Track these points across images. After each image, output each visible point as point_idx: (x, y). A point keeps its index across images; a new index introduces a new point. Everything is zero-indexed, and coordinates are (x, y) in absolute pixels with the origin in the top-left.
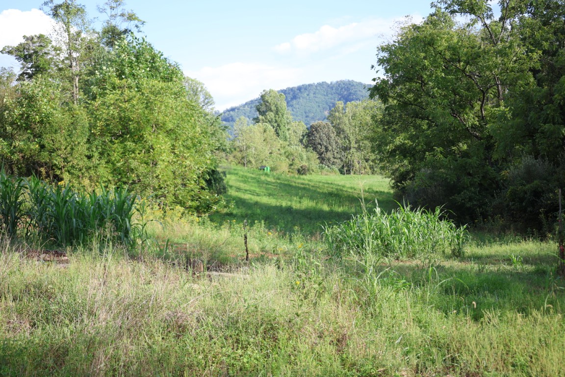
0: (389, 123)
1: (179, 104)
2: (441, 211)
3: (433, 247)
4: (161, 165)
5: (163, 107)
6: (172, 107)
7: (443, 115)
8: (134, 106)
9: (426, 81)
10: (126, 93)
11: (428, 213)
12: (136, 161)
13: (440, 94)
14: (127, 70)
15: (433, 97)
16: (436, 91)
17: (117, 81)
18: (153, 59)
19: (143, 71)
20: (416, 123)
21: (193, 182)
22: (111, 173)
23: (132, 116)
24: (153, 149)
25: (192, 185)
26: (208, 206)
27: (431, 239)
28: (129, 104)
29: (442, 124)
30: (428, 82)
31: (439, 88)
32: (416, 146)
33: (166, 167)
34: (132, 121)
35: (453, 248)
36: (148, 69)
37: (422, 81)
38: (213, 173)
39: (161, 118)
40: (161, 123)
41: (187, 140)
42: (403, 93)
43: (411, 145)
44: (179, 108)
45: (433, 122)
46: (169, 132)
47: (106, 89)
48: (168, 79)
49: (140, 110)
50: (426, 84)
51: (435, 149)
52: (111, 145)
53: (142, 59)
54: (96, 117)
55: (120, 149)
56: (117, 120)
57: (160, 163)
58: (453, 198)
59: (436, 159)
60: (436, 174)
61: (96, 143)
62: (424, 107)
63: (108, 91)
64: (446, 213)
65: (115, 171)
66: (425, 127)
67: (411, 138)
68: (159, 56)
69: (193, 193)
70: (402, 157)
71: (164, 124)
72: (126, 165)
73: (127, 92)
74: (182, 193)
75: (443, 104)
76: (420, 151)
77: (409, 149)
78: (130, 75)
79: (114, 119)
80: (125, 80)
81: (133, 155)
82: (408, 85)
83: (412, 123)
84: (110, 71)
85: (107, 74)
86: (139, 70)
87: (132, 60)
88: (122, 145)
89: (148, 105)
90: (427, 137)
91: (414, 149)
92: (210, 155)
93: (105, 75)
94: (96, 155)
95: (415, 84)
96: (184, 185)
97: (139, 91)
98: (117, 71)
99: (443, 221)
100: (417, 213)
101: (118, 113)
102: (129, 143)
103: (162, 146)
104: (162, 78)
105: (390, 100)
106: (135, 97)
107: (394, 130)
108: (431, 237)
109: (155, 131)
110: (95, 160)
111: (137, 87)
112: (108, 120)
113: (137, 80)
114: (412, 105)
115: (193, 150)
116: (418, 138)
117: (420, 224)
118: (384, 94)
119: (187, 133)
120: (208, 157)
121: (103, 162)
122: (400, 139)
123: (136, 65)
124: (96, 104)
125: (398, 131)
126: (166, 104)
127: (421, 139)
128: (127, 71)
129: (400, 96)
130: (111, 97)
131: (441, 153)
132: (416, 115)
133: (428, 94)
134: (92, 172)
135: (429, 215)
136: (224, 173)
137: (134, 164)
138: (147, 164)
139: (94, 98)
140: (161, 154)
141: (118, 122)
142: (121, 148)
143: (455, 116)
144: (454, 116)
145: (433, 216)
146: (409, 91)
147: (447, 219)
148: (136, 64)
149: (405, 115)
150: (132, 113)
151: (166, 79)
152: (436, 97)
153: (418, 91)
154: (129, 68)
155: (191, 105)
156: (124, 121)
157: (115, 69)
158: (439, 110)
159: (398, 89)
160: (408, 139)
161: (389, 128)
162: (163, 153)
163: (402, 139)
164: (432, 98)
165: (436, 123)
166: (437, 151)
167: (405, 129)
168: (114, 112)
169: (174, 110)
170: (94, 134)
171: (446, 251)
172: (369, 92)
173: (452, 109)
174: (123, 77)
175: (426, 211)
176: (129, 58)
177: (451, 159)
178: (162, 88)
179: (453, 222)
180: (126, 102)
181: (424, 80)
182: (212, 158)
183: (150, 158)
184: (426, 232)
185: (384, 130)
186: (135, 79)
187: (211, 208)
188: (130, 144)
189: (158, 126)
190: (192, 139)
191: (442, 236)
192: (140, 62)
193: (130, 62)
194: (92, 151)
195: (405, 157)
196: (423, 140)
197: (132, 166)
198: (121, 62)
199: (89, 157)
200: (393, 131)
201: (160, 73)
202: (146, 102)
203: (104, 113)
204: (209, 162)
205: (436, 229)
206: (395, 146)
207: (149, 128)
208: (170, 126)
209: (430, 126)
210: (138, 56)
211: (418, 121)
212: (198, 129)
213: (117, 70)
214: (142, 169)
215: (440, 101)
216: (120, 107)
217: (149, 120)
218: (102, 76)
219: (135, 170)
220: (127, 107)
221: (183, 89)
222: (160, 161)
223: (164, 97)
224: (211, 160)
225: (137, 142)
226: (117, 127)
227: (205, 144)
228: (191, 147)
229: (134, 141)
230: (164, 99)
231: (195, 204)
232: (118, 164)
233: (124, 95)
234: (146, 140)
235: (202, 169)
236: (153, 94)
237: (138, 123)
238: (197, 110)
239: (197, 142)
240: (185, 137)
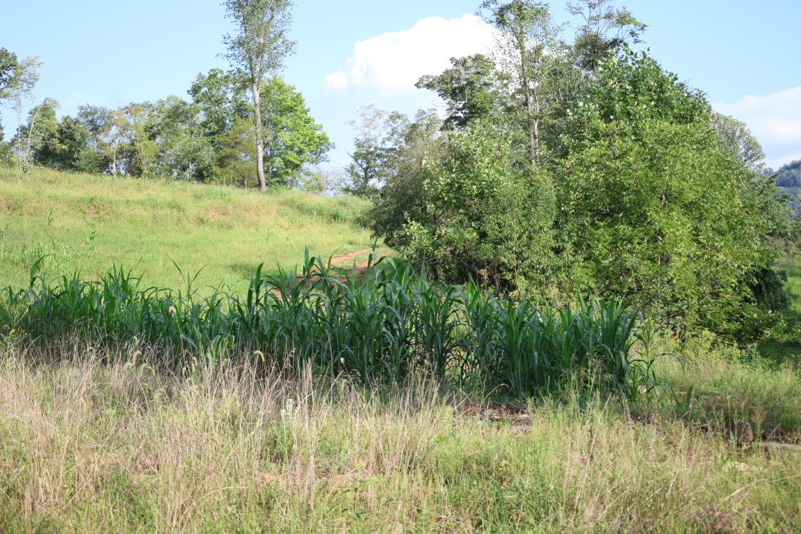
1: (704, 159)
4: (677, 262)
5: (678, 166)
6: (693, 165)
8: (630, 164)
10: (616, 144)
12: (634, 255)
14: (617, 105)
17: (602, 125)
18: (661, 86)
19: (645, 106)
21: (730, 290)
22: (593, 276)
23: (627, 181)
24: (663, 236)
25: (728, 295)
26: (757, 331)
28: (621, 161)
33: (684, 266)
34: (627, 189)
36: (653, 103)
38: (764, 274)
39: (674, 183)
40: (675, 192)
41: (718, 220)
44: (705, 167)
46: (688, 207)
47: (583, 138)
49: (640, 172)
52: (593, 230)
53: (642, 87)
54: (568, 184)
55: (607, 237)
56: (602, 189)
57: (675, 258)
61: (569, 227)
63: (586, 142)
65: (601, 273)
68: (670, 80)
69: (730, 309)
71: (680, 194)
72: (617, 262)
73: (618, 142)
74: (711, 309)
78: (623, 113)
79: (597, 186)
80: (614, 122)
81: (629, 246)
84: (592, 109)
85: (585, 114)
86: (638, 105)
87: (626, 89)
88: (611, 230)
89: (654, 163)
92: (759, 243)
93: (582, 116)
94: (569, 246)
96: (716, 295)
97: (637, 140)
98: (602, 109)
101: (603, 177)
102: (622, 227)
103: (677, 230)
104: (676, 118)
106: (631, 149)
109: (664, 205)
110: (567, 256)
111: (635, 134)
112: (587, 189)
113: (635, 122)
115: (729, 237)
119: (719, 207)
120: (756, 247)
121: (580, 258)
123: (632, 98)
124: (568, 164)
126: (683, 160)
128: (618, 107)
130: (592, 152)
134: (562, 276)
136: (783, 274)
137: (631, 261)
138: (652, 260)
139: (565, 155)
140: (675, 244)
141: (603, 192)
142: (610, 236)
148: (633, 95)
150: (627, 177)
151: (683, 118)
154: (621, 103)
155: (726, 161)
156: (614, 190)
157: (597, 105)
162: (678, 241)
168: (597, 176)
169: (697, 170)
170: (565, 213)
174: (612, 117)
176: (621, 87)
178: (676, 134)
180: (616, 158)
182: (762, 248)
183: (659, 250)
186: (631, 120)
187: (762, 333)
188: (624, 229)
189: (670, 197)
190: (727, 218)
192: (639, 92)
193: (623, 93)
194: (563, 241)
197: (628, 264)
198: (608, 93)
199: (557, 251)
201: (672, 108)
202: (649, 157)
203: (580, 179)
204: (756, 255)
207: (655, 201)
208: (691, 196)
210: (636, 81)
212: (738, 201)
213: (602, 107)
214: (645, 269)
216: (606, 167)
217: (655, 188)
218: (576, 117)
219: (632, 271)
220: (618, 167)
221: (712, 134)
222: (674, 255)
223: (680, 149)
224: (761, 252)
225: (636, 224)
226: (602, 200)
227: (751, 225)
228: (726, 232)
229: (631, 224)
230: (680, 152)
231: (734, 326)
232: (605, 262)
233: (613, 148)
234: (651, 221)
235: (746, 268)
236: (662, 145)
237: (637, 193)
238: (736, 169)
239: (736, 223)
240: (716, 214)
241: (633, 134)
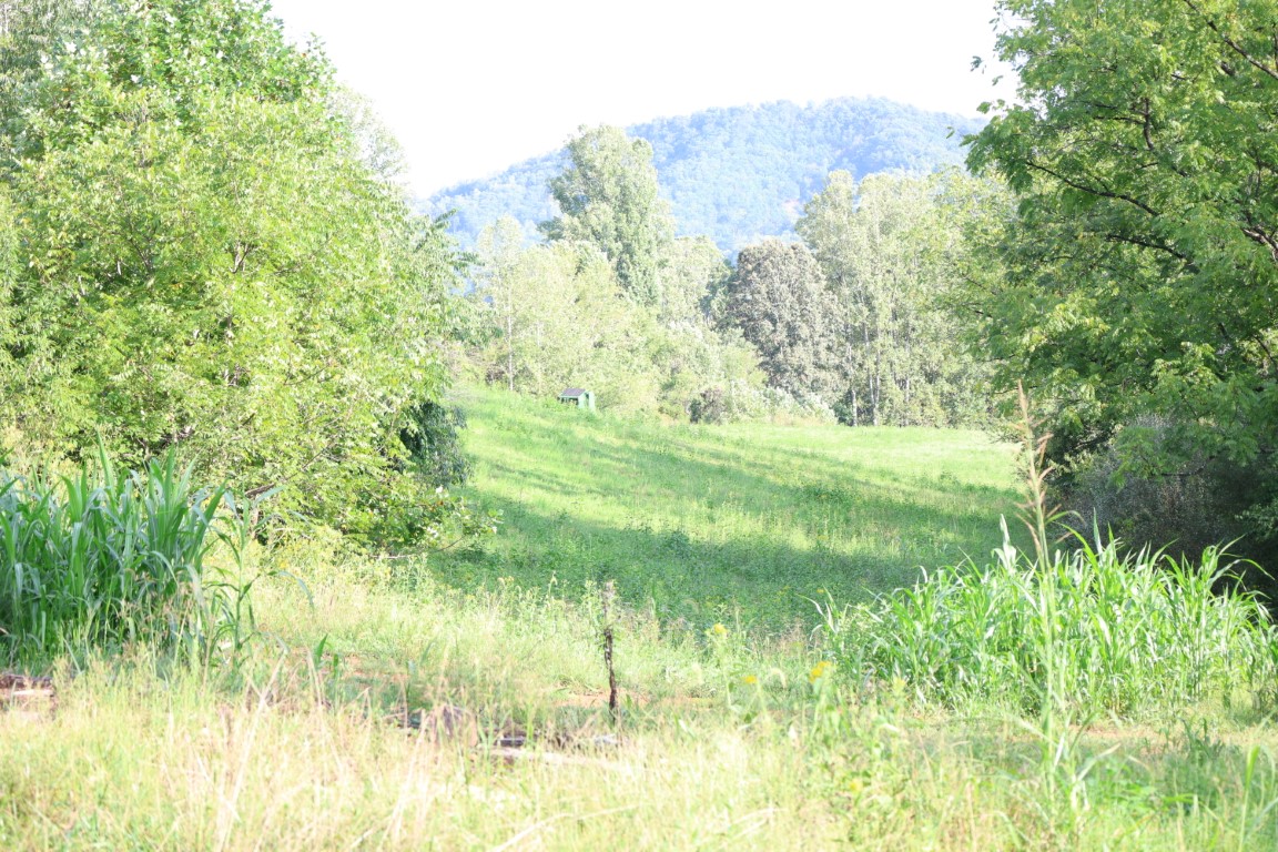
0: (1026, 255)
1: (324, 177)
2: (1222, 562)
3: (1192, 684)
4: (262, 384)
5: (273, 190)
6: (302, 187)
7: (1218, 237)
8: (176, 180)
9: (1162, 116)
10: (147, 136)
11: (1176, 568)
12: (178, 367)
13: (1210, 164)
14: (146, 55)
15: (1187, 170)
16: (1197, 151)
17: (117, 96)
18: (236, 21)
19: (203, 60)
20: (1120, 259)
21: (364, 445)
22: (91, 406)
23: (168, 213)
24: (235, 330)
25: (363, 456)
26: (411, 528)
27: (1185, 657)
28: (156, 172)
29: (1213, 265)
30: (1167, 118)
31: (1205, 142)
32: (1122, 335)
33: (277, 392)
34: (167, 230)
35: (1256, 687)
36: (221, 54)
37: (1147, 117)
38: (425, 412)
39: (264, 224)
40: (263, 241)
41: (348, 301)
42: (1082, 156)
43: (1103, 334)
44: (323, 193)
45: (1181, 257)
46: (285, 271)
47: (74, 119)
48: (285, 90)
49: (195, 196)
50: (1159, 127)
51: (1187, 348)
52: (92, 311)
53: (198, 18)
54: (43, 215)
55: (122, 327)
56: (115, 227)
57: (258, 375)
58: (1246, 518)
59: (1190, 384)
60: (1190, 433)
61: (42, 302)
62: (1150, 205)
63: (79, 127)
64: (1236, 569)
65: (108, 401)
66: (1149, 271)
67: (1106, 309)
68: (257, 11)
69: (363, 481)
70: (1074, 374)
71: (273, 244)
72: (140, 379)
73: (151, 129)
74: (328, 480)
75: (1220, 197)
76: (1134, 355)
77: (1098, 346)
78: (159, 72)
79: (104, 219)
80: (142, 92)
81: (168, 348)
82: (1098, 129)
83: (1105, 255)
84: (95, 59)
85: (79, 68)
86: (189, 55)
87: (165, 22)
88: (130, 313)
89: (223, 178)
90: (1160, 306)
91: (1115, 346)
92: (423, 351)
93: (73, 72)
94: (43, 342)
95: (1122, 126)
96: (336, 453)
97: (186, 130)
98: (111, 60)
99: (1226, 596)
100: (1139, 568)
101: (117, 202)
102: (153, 307)
103: (266, 319)
104: (266, 88)
105: (1038, 176)
106: (177, 149)
107: (1045, 280)
108: (1186, 650)
109: (240, 266)
110: (40, 361)
111: (184, 116)
112: (83, 225)
113: (182, 91)
114: (1113, 196)
115: (365, 334)
116: (1128, 310)
117: (1149, 605)
118: (1015, 156)
119: (350, 277)
120: (415, 359)
121: (66, 367)
122: (1066, 310)
123: (176, 41)
124: (43, 170)
125: (1059, 284)
126: (284, 177)
127: (1138, 313)
128: (148, 59)
129: (1071, 165)
130: (95, 152)
131: (1208, 362)
132: (1122, 233)
133: (1165, 160)
134: (29, 405)
135: (1180, 576)
136: (460, 415)
137: (171, 378)
138: (212, 377)
139: (36, 150)
140: (260, 347)
141: (115, 233)
142: (128, 324)
143: (1258, 239)
144: (1254, 239)
145: (1193, 579)
146: (1103, 149)
147: (1240, 591)
148: (178, 36)
149: (1087, 229)
150: (168, 205)
151: (279, 88)
152: (1196, 172)
153: (1133, 148)
154: (154, 49)
155: (364, 182)
156: (138, 230)
157: (105, 52)
158: (1205, 216)
159: (1067, 142)
160: (1095, 312)
161: (1027, 272)
162: (268, 342)
163: (1074, 313)
164: (1182, 173)
165: (1189, 261)
166: (1194, 355)
167: (1085, 277)
168: (103, 199)
169: (309, 199)
170: (35, 274)
171: (1235, 696)
172: (967, 149)
173: (1249, 218)
174: (135, 78)
175: (1172, 561)
176: (155, 16)
177: (1241, 383)
178: (271, 122)
179: (1259, 598)
180: (148, 164)
181: (1156, 113)
182: (429, 361)
183: (229, 357)
184: (1169, 632)
185: (1013, 278)
186: (174, 87)
187: (422, 532)
188: (157, 311)
189: (251, 250)
190: (365, 298)
191: (1222, 647)
192: (192, 31)
193: (159, 30)
194: (30, 331)
195: (1083, 372)
196: (1146, 317)
197: (165, 385)
198: (128, 28)
199: (19, 352)
200: (1041, 282)
201: (259, 68)
202: (213, 167)
203: (69, 204)
204: (417, 374)
205: (1203, 621)
206: (1050, 337)
207: (225, 258)
208: (293, 250)
209: (1167, 268)
210: (185, 8)
211: (1129, 251)
212: (383, 263)
213: (114, 57)
214: (199, 397)
215: (1209, 189)
216: (124, 182)
217: (223, 230)
218: (61, 73)
219: (173, 400)
220: (151, 185)
221: (337, 125)
222: (256, 370)
223: (278, 155)
224: (426, 369)
225: (180, 303)
226: (114, 251)
227: (410, 313)
228: (359, 325)
229: (170, 301)
230: (278, 159)
231: (368, 517)
232: (115, 377)
233: (140, 144)
234: (212, 299)
235: (399, 401)
236: (240, 142)
237: (188, 238)
238: (382, 199)
239: (381, 308)
240: (342, 289)
241: (179, 116)
